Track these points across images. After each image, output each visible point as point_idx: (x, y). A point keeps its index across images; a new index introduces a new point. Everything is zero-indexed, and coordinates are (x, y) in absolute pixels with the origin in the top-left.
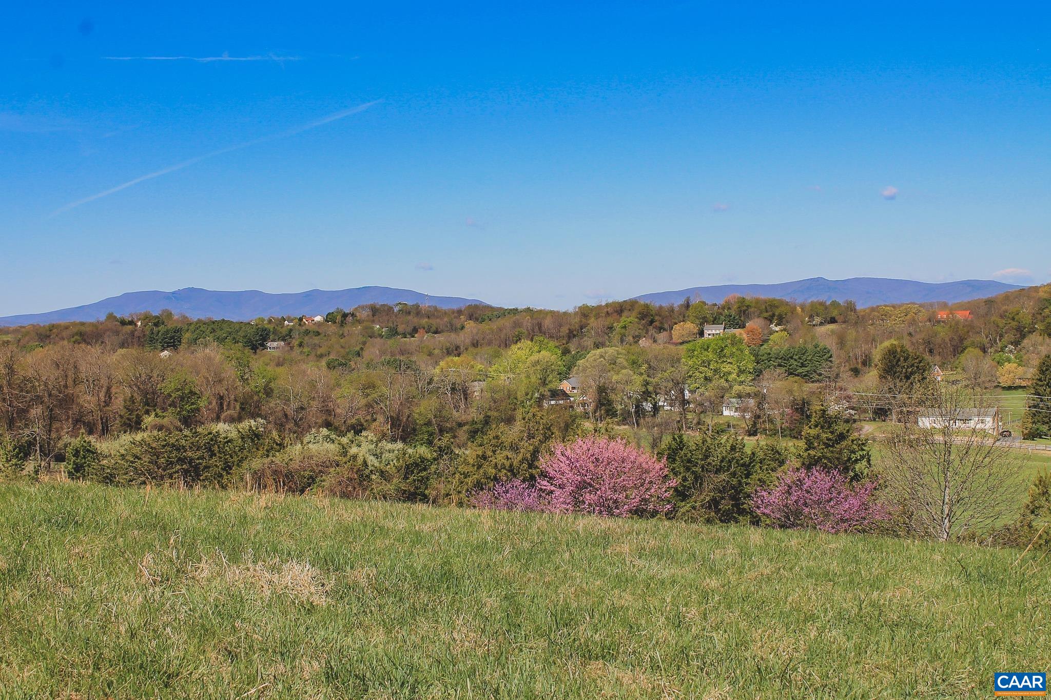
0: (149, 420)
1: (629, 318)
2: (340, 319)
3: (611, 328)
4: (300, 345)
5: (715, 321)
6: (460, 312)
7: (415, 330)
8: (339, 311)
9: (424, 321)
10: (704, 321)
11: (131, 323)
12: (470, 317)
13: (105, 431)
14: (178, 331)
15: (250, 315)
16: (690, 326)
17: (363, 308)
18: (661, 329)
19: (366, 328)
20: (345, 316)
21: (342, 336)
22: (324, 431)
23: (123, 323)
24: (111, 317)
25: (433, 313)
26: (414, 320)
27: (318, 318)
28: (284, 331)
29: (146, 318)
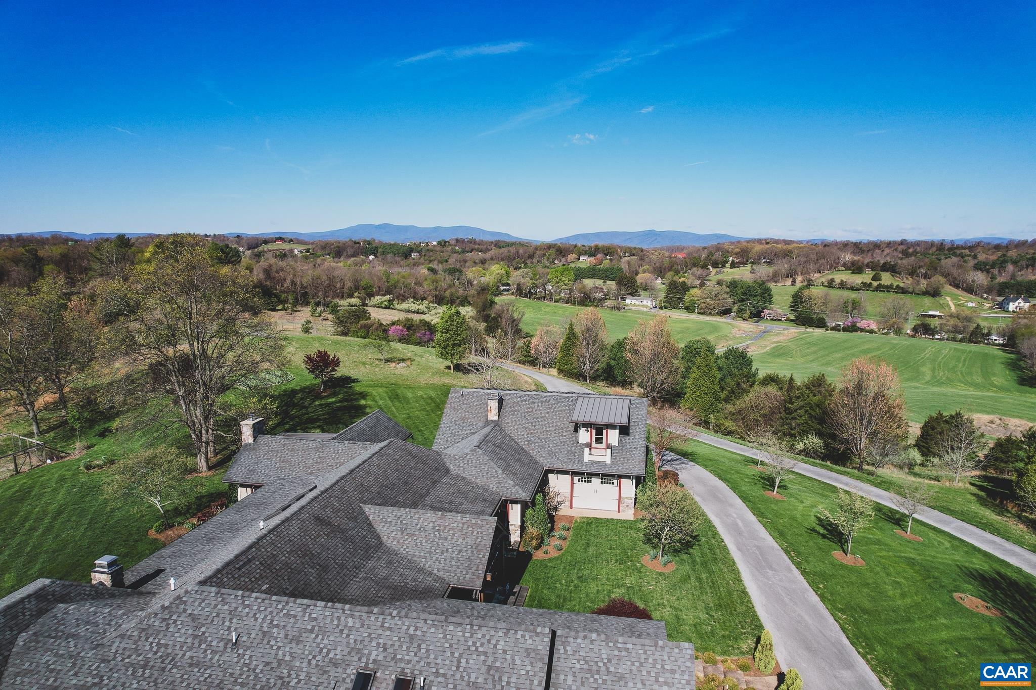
0: (356, 294)
1: (552, 251)
2: (443, 244)
3: (545, 255)
4: (425, 256)
5: (585, 254)
6: (492, 243)
7: (472, 250)
8: (443, 240)
9: (476, 246)
10: (580, 254)
11: (359, 243)
12: (495, 246)
13: (342, 297)
14: (377, 248)
15: (407, 240)
16: (575, 256)
17: (453, 239)
18: (564, 256)
19: (452, 249)
20: (445, 242)
21: (442, 252)
22: (412, 300)
23: (355, 243)
24: (351, 240)
25: (481, 243)
26: (472, 246)
27: (435, 243)
28: (419, 249)
29: (365, 241)
